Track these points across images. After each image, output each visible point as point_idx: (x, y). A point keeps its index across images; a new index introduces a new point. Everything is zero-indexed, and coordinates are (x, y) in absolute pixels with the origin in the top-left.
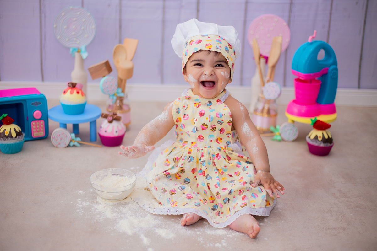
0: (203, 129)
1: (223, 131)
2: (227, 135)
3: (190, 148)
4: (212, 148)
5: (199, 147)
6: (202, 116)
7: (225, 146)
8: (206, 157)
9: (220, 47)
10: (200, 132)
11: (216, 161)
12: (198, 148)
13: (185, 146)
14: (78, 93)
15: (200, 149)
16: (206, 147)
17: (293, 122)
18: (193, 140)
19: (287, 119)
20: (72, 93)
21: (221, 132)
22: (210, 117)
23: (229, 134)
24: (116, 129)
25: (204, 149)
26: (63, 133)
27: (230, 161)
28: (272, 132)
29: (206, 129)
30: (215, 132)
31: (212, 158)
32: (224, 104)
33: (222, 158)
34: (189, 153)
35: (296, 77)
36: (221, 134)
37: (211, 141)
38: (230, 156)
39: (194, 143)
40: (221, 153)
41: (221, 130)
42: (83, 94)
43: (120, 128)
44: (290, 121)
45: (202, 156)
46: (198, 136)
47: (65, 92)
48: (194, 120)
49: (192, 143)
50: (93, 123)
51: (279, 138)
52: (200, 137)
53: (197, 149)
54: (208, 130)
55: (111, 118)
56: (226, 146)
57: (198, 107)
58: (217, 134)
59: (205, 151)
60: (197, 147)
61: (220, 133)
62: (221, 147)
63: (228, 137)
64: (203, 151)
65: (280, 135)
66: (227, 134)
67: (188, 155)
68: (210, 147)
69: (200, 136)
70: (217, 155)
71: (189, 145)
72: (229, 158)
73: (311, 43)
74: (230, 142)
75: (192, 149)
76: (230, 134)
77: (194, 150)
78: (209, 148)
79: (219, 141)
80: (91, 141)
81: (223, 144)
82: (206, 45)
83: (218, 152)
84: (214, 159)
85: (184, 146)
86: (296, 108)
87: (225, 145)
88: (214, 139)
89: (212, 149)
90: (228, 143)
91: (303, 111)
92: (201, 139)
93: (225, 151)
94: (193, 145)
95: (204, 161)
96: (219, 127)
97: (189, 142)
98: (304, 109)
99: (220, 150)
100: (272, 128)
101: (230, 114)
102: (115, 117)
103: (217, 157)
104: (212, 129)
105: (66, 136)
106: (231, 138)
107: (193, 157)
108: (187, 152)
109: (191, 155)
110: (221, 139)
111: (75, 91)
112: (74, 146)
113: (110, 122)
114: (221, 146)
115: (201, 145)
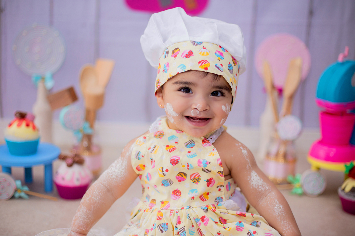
0: (180, 181)
1: (212, 183)
2: (219, 188)
3: (159, 212)
4: (193, 209)
5: (172, 209)
6: (176, 164)
7: (213, 205)
8: (185, 223)
9: (222, 65)
10: (176, 185)
11: (202, 227)
12: (172, 211)
13: (153, 208)
14: (28, 125)
15: (175, 211)
16: (183, 208)
17: (319, 169)
18: (164, 198)
19: (309, 166)
20: (19, 125)
21: (210, 184)
22: (188, 165)
23: (221, 186)
24: (77, 176)
25: (180, 211)
26: (5, 180)
27: (225, 225)
28: (289, 183)
29: (184, 180)
30: (198, 183)
31: (194, 225)
32: (212, 147)
33: (211, 223)
34: (159, 219)
35: (324, 109)
36: (210, 188)
37: (193, 198)
38: (224, 217)
39: (166, 202)
40: (209, 215)
41: (209, 182)
42: (34, 128)
43: (83, 174)
44: (313, 169)
45: (179, 222)
46: (173, 190)
47: (10, 125)
48: (162, 170)
49: (163, 203)
50: (49, 167)
51: (299, 191)
52: (176, 193)
53: (170, 211)
54: (188, 181)
55: (70, 161)
56: (216, 205)
57: (171, 151)
58: (202, 187)
59: (183, 214)
60: (170, 208)
61: (208, 186)
62: (207, 206)
63: (220, 190)
64: (179, 214)
65: (302, 186)
66: (217, 187)
67: (158, 223)
68: (190, 207)
69: (176, 191)
70: (203, 218)
71: (158, 206)
72: (223, 221)
73: (343, 64)
74: (222, 198)
75: (163, 211)
76: (223, 186)
77: (166, 213)
78: (188, 209)
79: (205, 197)
80: (46, 192)
81: (210, 202)
82: (201, 62)
83: (203, 214)
84: (200, 225)
85: (151, 208)
86: (323, 151)
87: (214, 203)
88: (196, 195)
89: (194, 211)
90: (218, 200)
91: (332, 154)
92: (177, 195)
93: (214, 211)
94: (165, 205)
95: (183, 229)
96: (205, 177)
97: (158, 202)
98: (333, 152)
99: (206, 211)
100: (290, 178)
101: (220, 162)
102: (77, 159)
103: (203, 222)
104: (194, 179)
105: (9, 184)
106: (223, 193)
107: (167, 224)
108: (155, 218)
109: (162, 222)
110: (208, 194)
111: (24, 124)
112: (20, 198)
113: (70, 166)
114: (207, 204)
115: (176, 204)
